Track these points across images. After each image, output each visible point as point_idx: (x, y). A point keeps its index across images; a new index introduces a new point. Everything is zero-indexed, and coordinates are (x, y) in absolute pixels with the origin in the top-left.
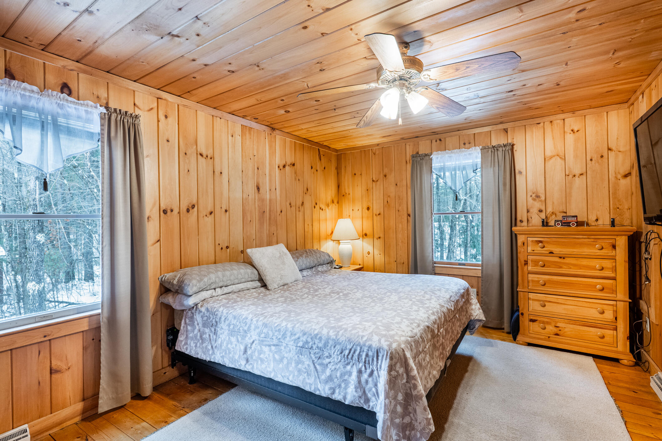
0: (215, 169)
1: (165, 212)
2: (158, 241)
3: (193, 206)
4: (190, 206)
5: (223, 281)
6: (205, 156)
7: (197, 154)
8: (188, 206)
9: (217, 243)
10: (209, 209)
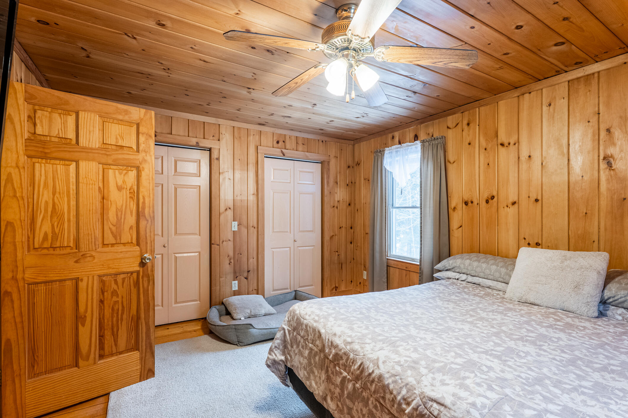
0: (520, 154)
1: (466, 203)
2: (461, 227)
3: (493, 197)
4: (490, 197)
5: (467, 269)
6: (506, 144)
7: (497, 145)
8: (488, 197)
9: (522, 237)
10: (511, 200)
